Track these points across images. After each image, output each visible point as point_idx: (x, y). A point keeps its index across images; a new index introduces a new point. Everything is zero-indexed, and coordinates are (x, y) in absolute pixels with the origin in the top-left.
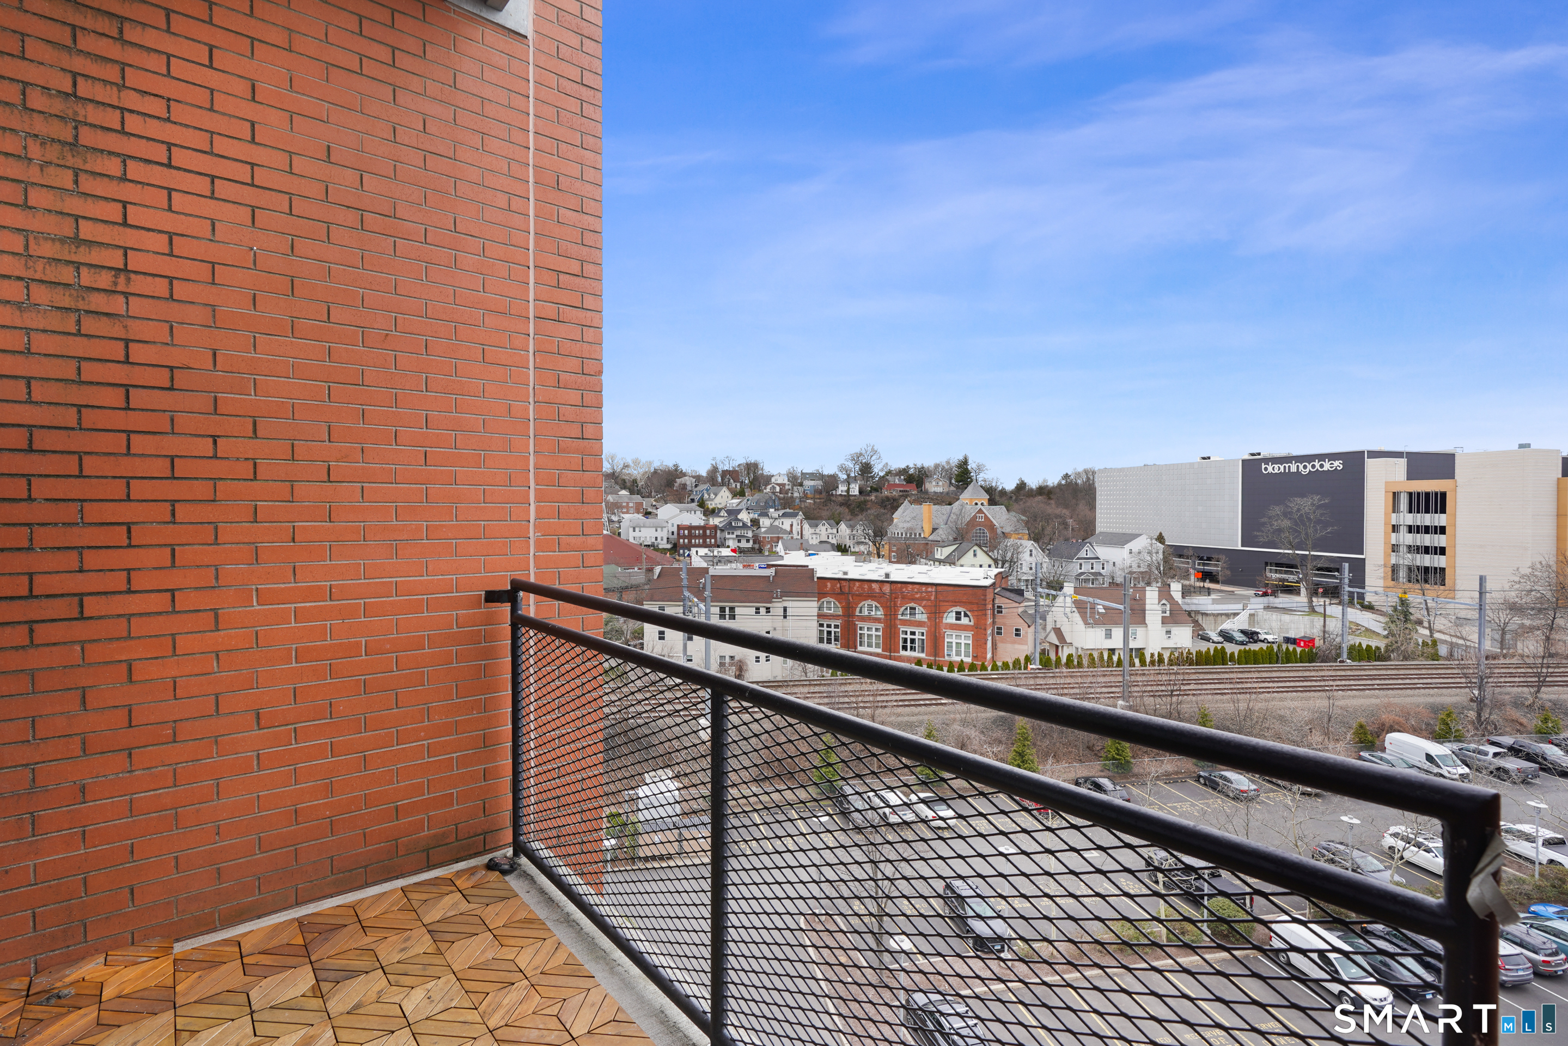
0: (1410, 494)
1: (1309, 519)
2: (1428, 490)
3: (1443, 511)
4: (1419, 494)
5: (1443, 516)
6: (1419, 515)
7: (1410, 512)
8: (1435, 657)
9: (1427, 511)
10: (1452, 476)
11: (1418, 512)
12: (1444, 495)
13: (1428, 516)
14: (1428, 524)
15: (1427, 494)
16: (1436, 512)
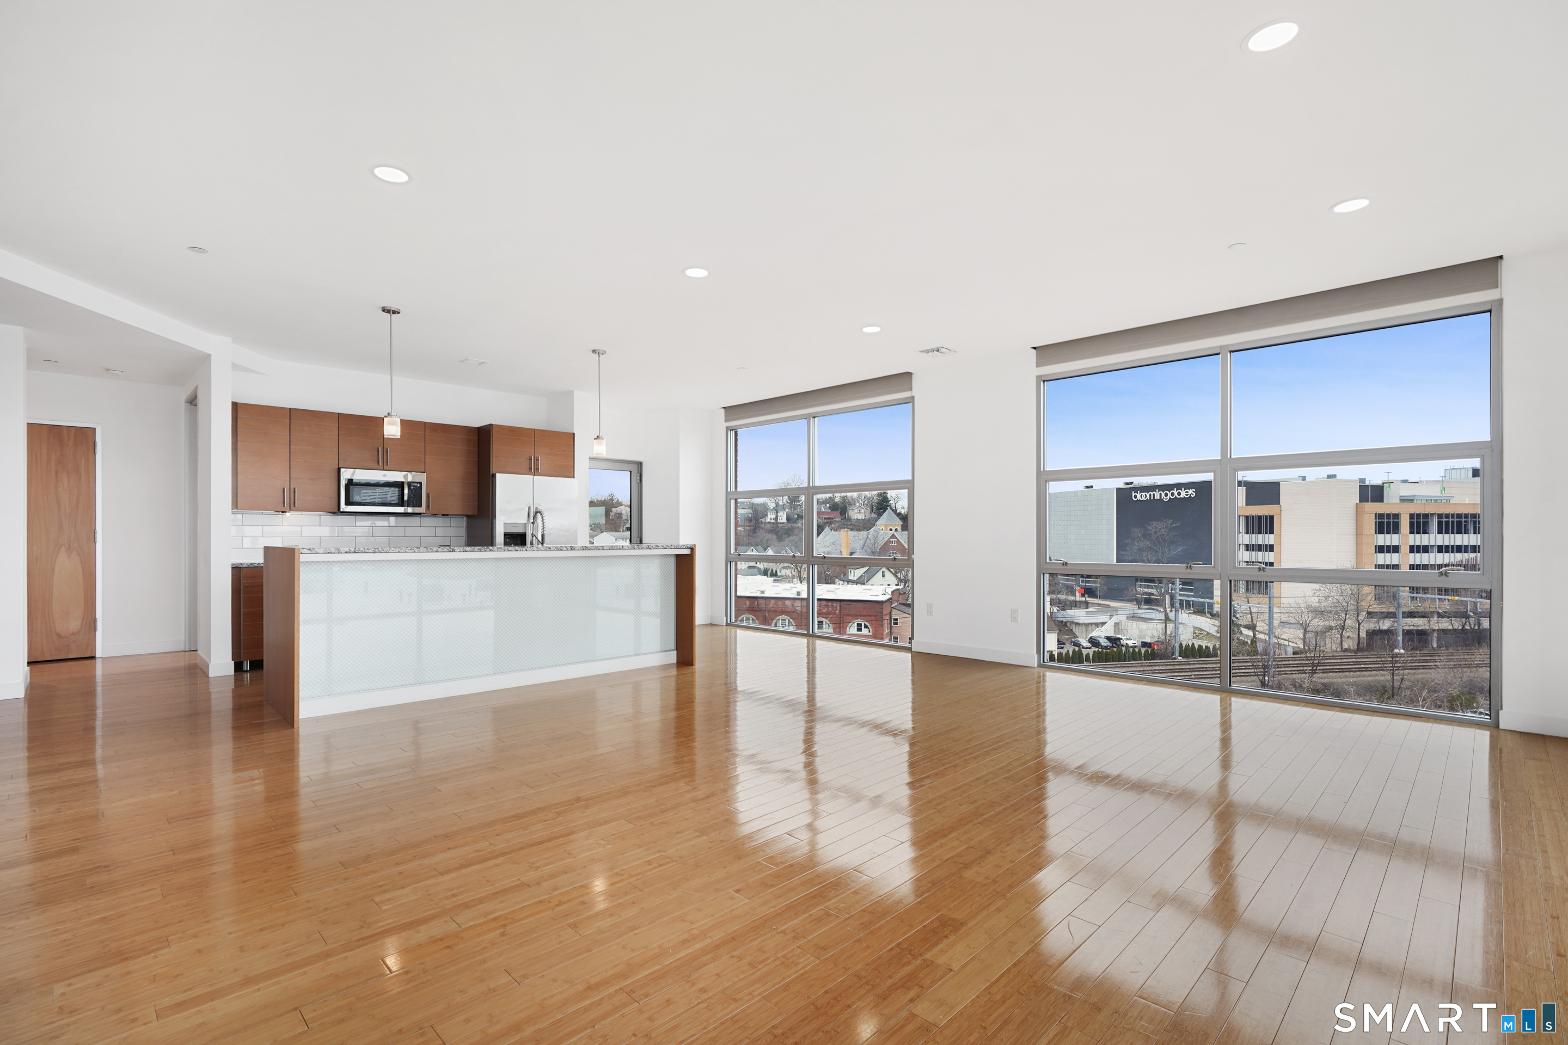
0: (1247, 517)
1: (1164, 540)
2: (1260, 514)
3: (1272, 532)
4: (1253, 517)
5: (1272, 536)
6: (1254, 535)
7: (1247, 533)
8: (1255, 652)
9: (1260, 533)
10: (1277, 502)
11: (1253, 533)
12: (1272, 518)
13: (1260, 536)
14: (1260, 543)
15: (1260, 517)
16: (1266, 533)
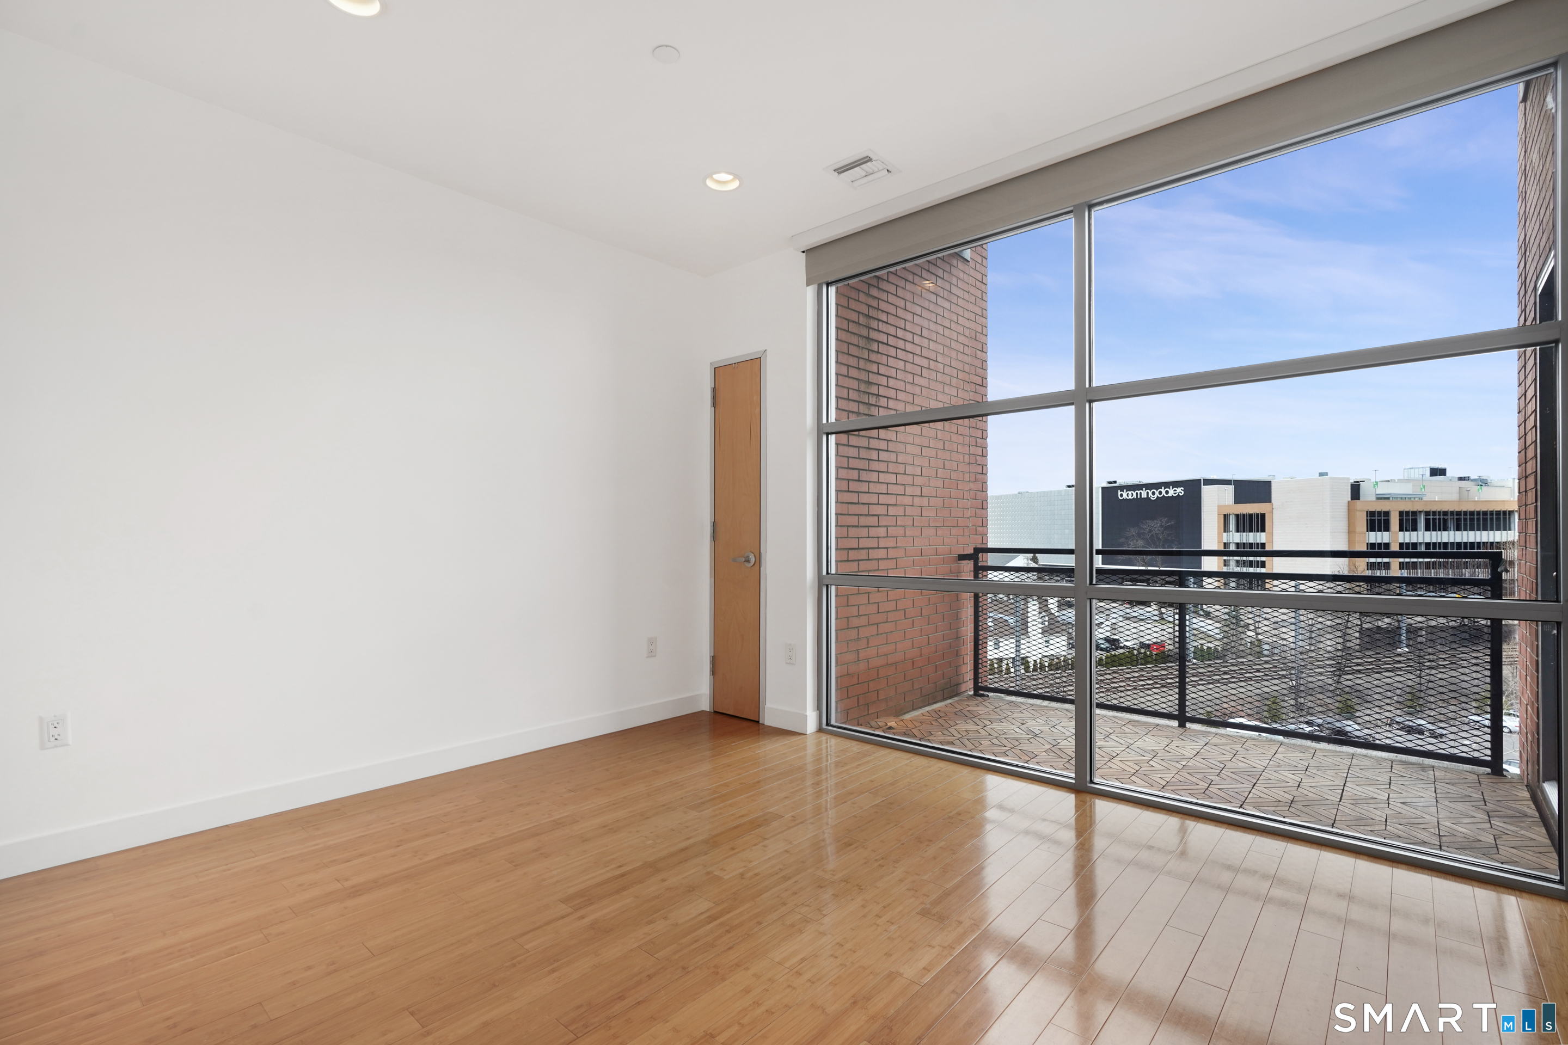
0: (1237, 516)
1: (1159, 539)
2: (1251, 512)
3: (1263, 530)
4: (1244, 515)
5: (1263, 534)
7: (1238, 531)
9: (1251, 531)
10: (1268, 499)
11: (1244, 532)
12: (1263, 516)
13: (1251, 534)
14: (1251, 541)
15: (1251, 515)
16: (1258, 531)
